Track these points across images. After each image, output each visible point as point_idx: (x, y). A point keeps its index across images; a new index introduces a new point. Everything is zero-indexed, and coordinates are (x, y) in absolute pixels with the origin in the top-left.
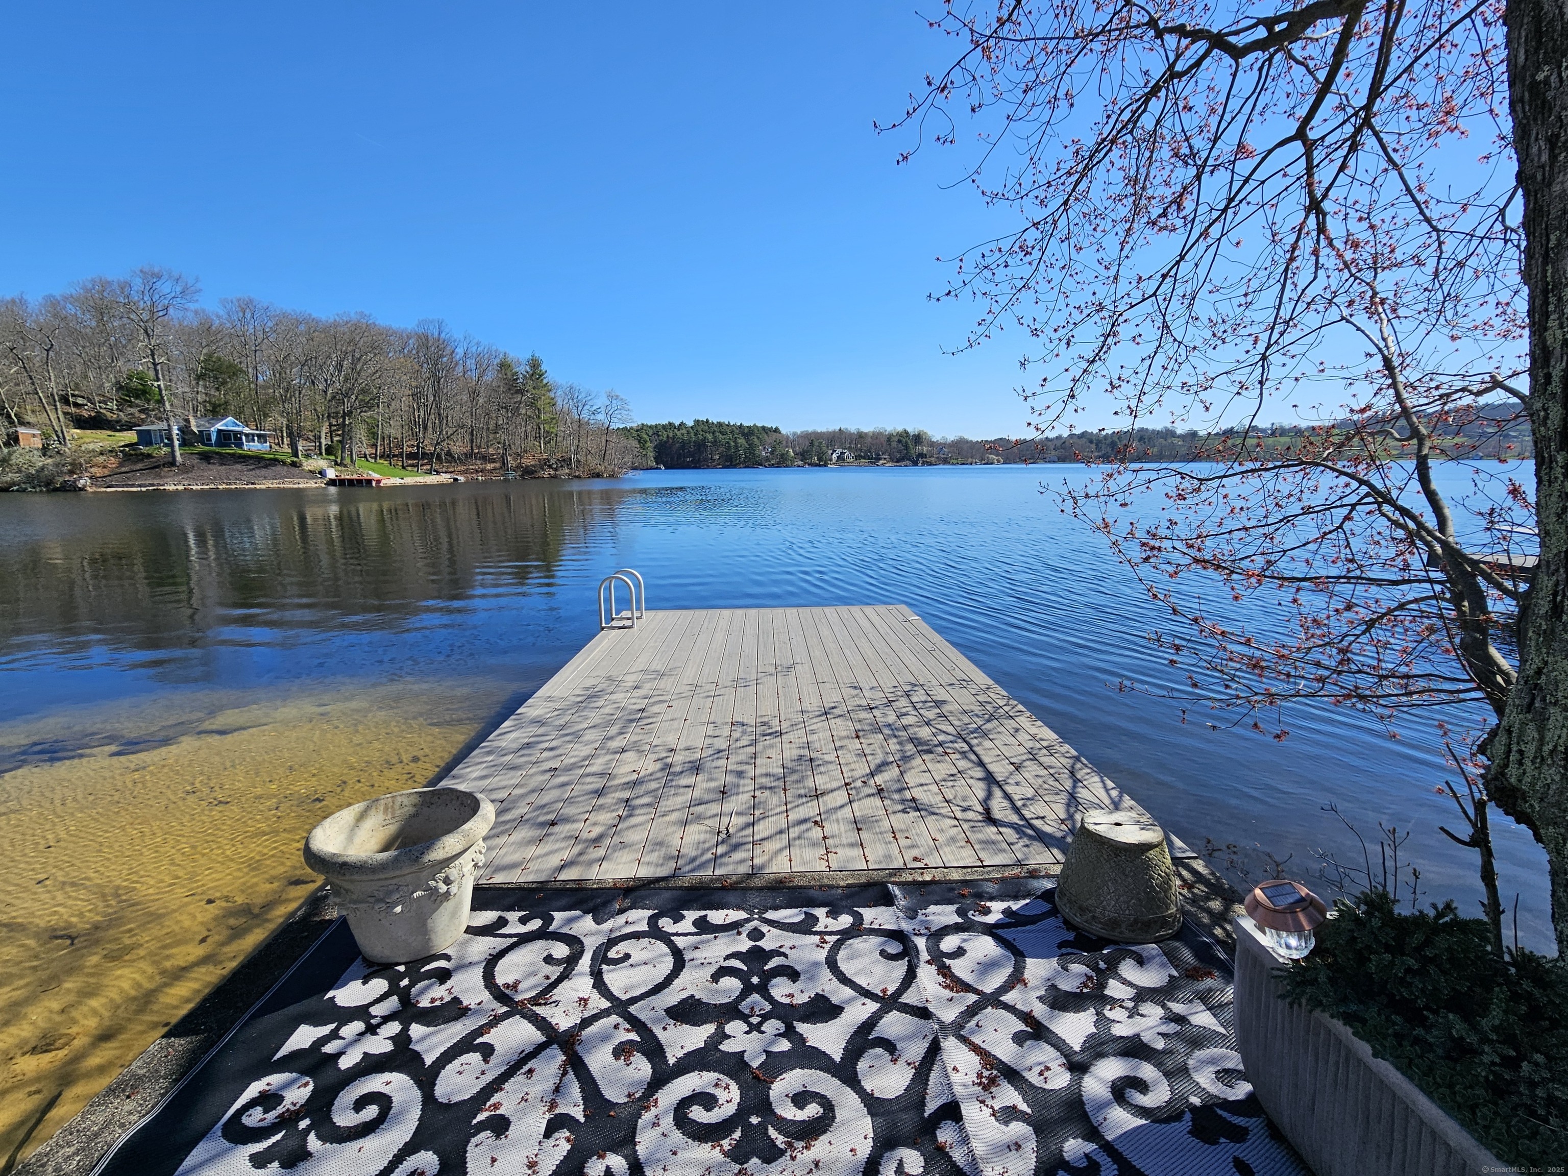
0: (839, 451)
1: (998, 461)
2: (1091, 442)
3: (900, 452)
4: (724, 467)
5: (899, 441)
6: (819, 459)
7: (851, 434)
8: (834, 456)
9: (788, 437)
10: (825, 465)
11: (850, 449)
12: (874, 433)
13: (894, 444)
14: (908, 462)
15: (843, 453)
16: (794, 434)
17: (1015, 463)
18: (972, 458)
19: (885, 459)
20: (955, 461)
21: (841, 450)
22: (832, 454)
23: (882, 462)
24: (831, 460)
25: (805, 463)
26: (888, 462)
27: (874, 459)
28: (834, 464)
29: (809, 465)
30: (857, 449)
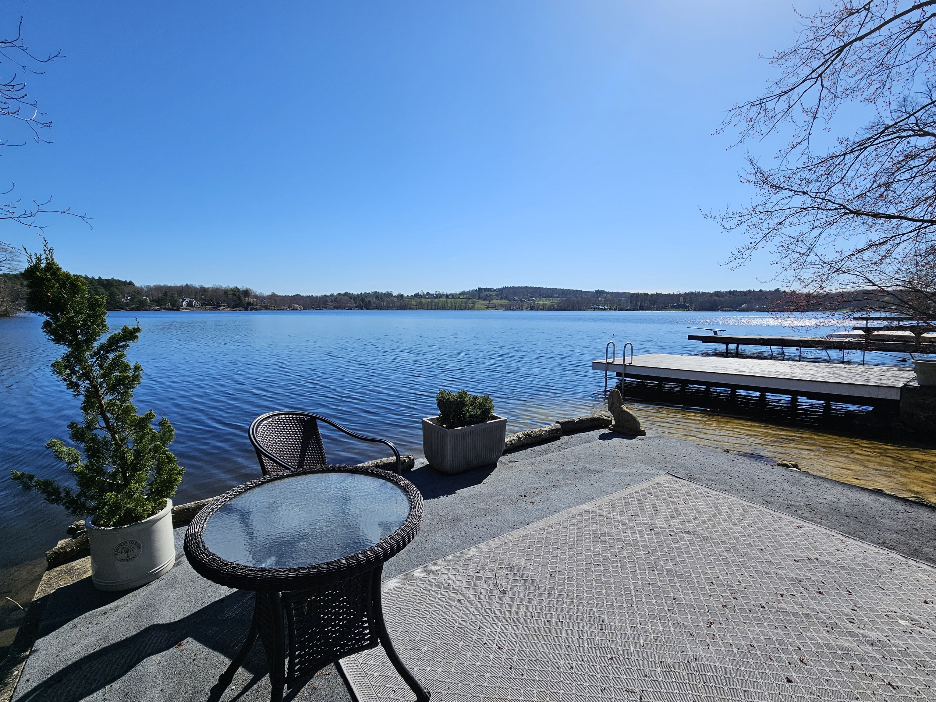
0: (188, 300)
1: (300, 308)
2: (350, 298)
3: (234, 301)
5: (234, 294)
6: (173, 305)
7: (195, 288)
8: (184, 303)
9: (142, 289)
10: (178, 309)
11: (196, 299)
12: (213, 288)
13: (230, 296)
14: (241, 308)
15: (191, 301)
16: (148, 287)
17: (309, 309)
18: (284, 306)
19: (224, 306)
20: (273, 308)
21: (190, 299)
22: (183, 302)
23: (222, 308)
24: (182, 306)
25: (161, 308)
26: (227, 308)
27: (216, 305)
28: (184, 308)
29: (164, 309)
30: (201, 299)
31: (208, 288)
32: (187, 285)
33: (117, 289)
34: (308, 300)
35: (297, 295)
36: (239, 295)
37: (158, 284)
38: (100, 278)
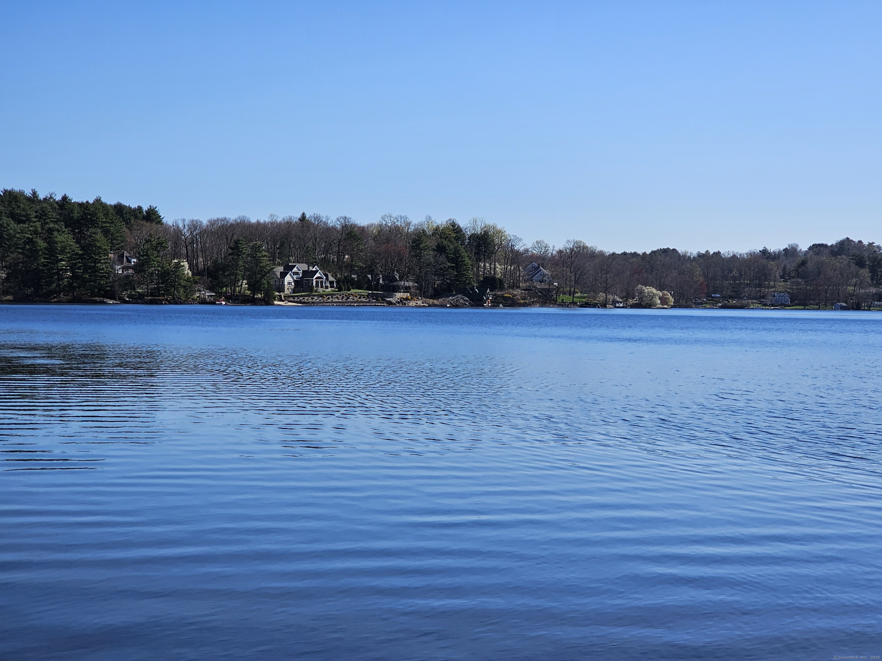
0: (300, 268)
1: (664, 301)
2: (860, 263)
3: (440, 273)
4: (17, 301)
5: (440, 249)
6: (254, 287)
7: (329, 230)
8: (288, 279)
9: (178, 232)
10: (267, 301)
11: (324, 264)
12: (381, 229)
13: (429, 255)
14: (461, 298)
15: (310, 274)
16: (194, 226)
17: (698, 305)
18: (606, 291)
19: (407, 289)
20: (567, 298)
21: (304, 267)
22: (283, 275)
23: (399, 295)
24: (281, 289)
25: (219, 295)
26: (414, 296)
27: (382, 288)
28: (287, 298)
29: (228, 299)
30: (340, 266)
31: (363, 230)
32: (303, 218)
33: (106, 232)
34: (698, 271)
35: (665, 251)
36: (456, 251)
37: (221, 216)
38: (65, 198)
